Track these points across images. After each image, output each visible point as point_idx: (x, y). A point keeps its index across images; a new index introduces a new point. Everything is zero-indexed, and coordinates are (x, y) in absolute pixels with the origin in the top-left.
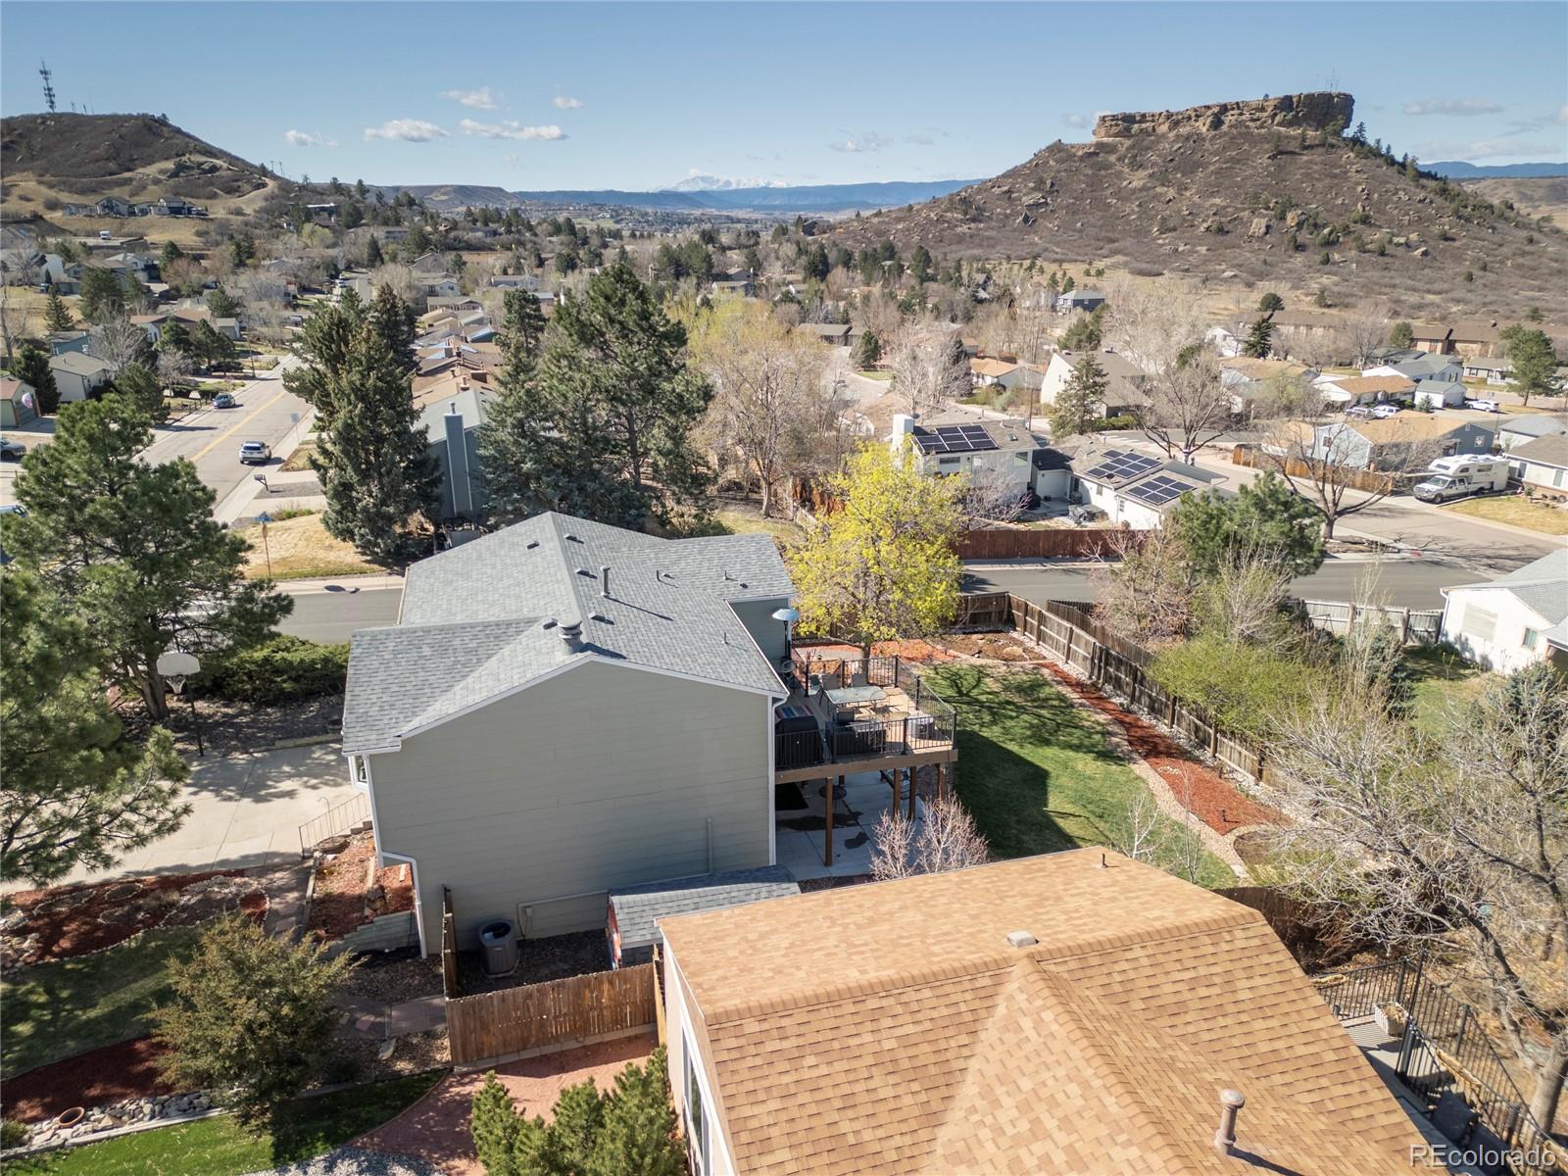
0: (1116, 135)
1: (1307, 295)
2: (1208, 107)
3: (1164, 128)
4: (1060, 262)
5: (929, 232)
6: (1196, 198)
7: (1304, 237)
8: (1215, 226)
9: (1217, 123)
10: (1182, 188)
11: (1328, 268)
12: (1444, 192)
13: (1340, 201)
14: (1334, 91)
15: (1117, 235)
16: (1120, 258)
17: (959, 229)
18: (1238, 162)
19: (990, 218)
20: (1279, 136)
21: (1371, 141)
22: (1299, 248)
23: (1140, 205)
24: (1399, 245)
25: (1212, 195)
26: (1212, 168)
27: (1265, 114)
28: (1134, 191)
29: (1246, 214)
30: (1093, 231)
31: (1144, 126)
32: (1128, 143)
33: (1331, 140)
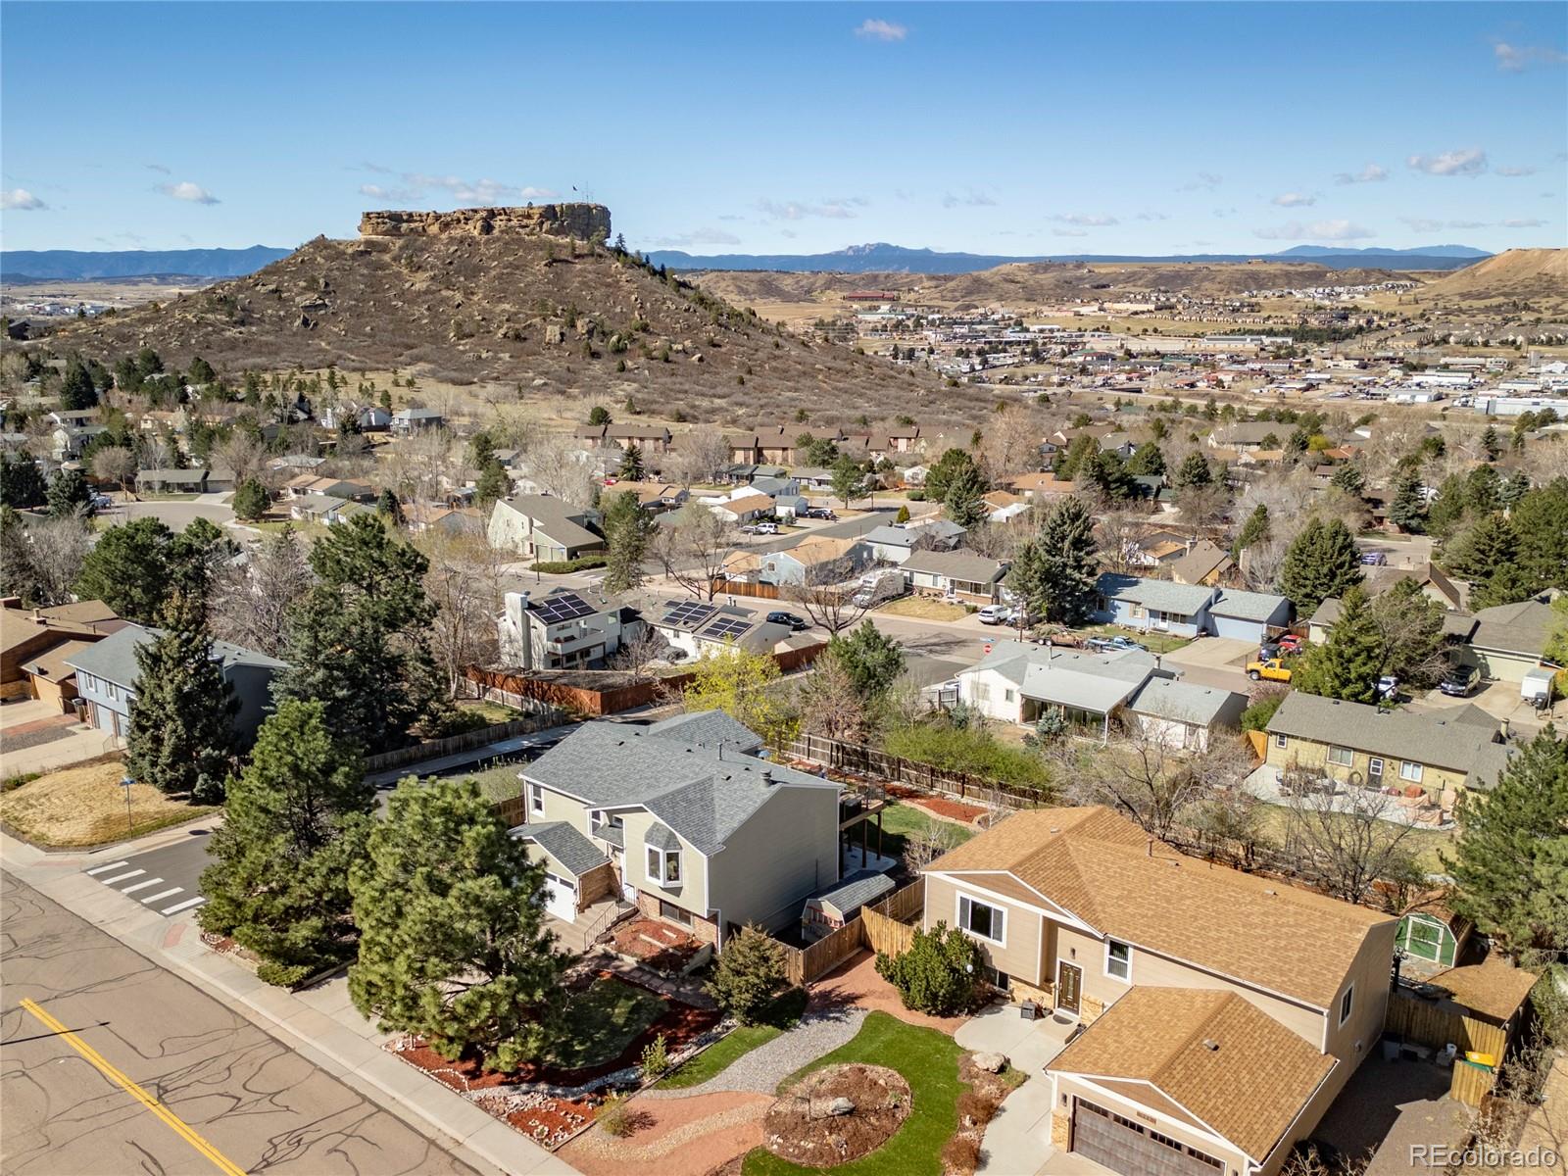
0: (385, 233)
1: (617, 402)
2: (475, 211)
3: (434, 229)
4: (363, 371)
5: (190, 336)
6: (484, 303)
7: (596, 344)
8: (511, 333)
9: (488, 228)
10: (469, 293)
11: (625, 375)
12: (702, 301)
13: (618, 310)
14: (592, 202)
15: (411, 341)
16: (422, 366)
17: (228, 334)
18: (517, 268)
19: (261, 320)
20: (552, 246)
21: (631, 249)
22: (595, 355)
23: (429, 309)
24: (678, 352)
25: (500, 300)
26: (493, 273)
27: (532, 222)
28: (419, 294)
29: (537, 320)
30: (386, 336)
31: (413, 225)
32: (400, 242)
33: (598, 250)
